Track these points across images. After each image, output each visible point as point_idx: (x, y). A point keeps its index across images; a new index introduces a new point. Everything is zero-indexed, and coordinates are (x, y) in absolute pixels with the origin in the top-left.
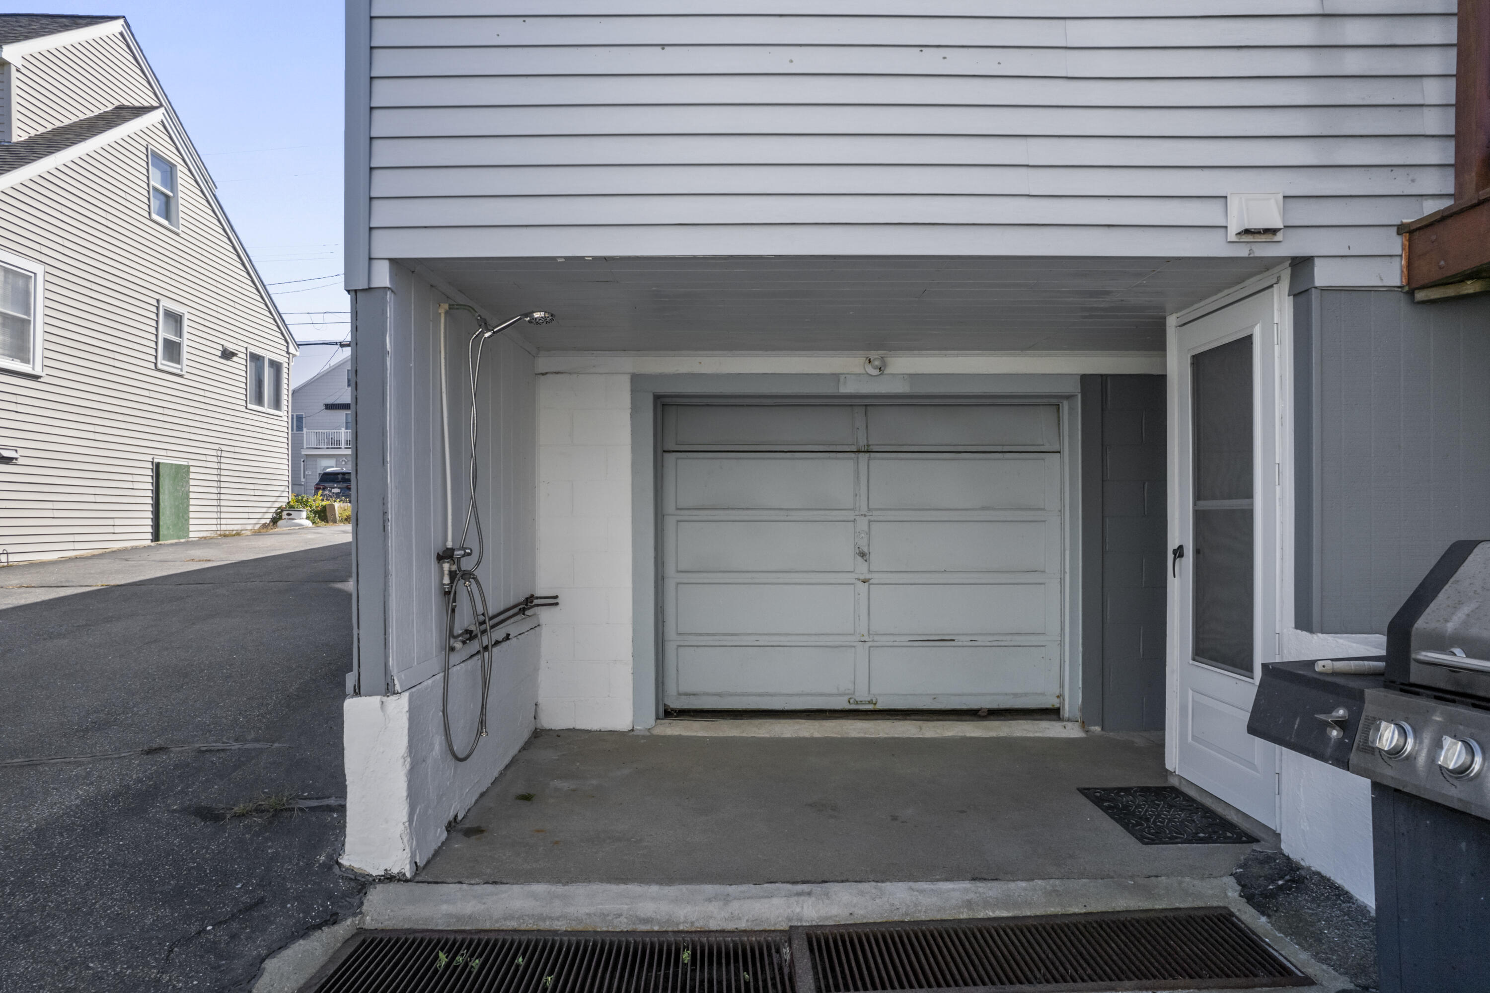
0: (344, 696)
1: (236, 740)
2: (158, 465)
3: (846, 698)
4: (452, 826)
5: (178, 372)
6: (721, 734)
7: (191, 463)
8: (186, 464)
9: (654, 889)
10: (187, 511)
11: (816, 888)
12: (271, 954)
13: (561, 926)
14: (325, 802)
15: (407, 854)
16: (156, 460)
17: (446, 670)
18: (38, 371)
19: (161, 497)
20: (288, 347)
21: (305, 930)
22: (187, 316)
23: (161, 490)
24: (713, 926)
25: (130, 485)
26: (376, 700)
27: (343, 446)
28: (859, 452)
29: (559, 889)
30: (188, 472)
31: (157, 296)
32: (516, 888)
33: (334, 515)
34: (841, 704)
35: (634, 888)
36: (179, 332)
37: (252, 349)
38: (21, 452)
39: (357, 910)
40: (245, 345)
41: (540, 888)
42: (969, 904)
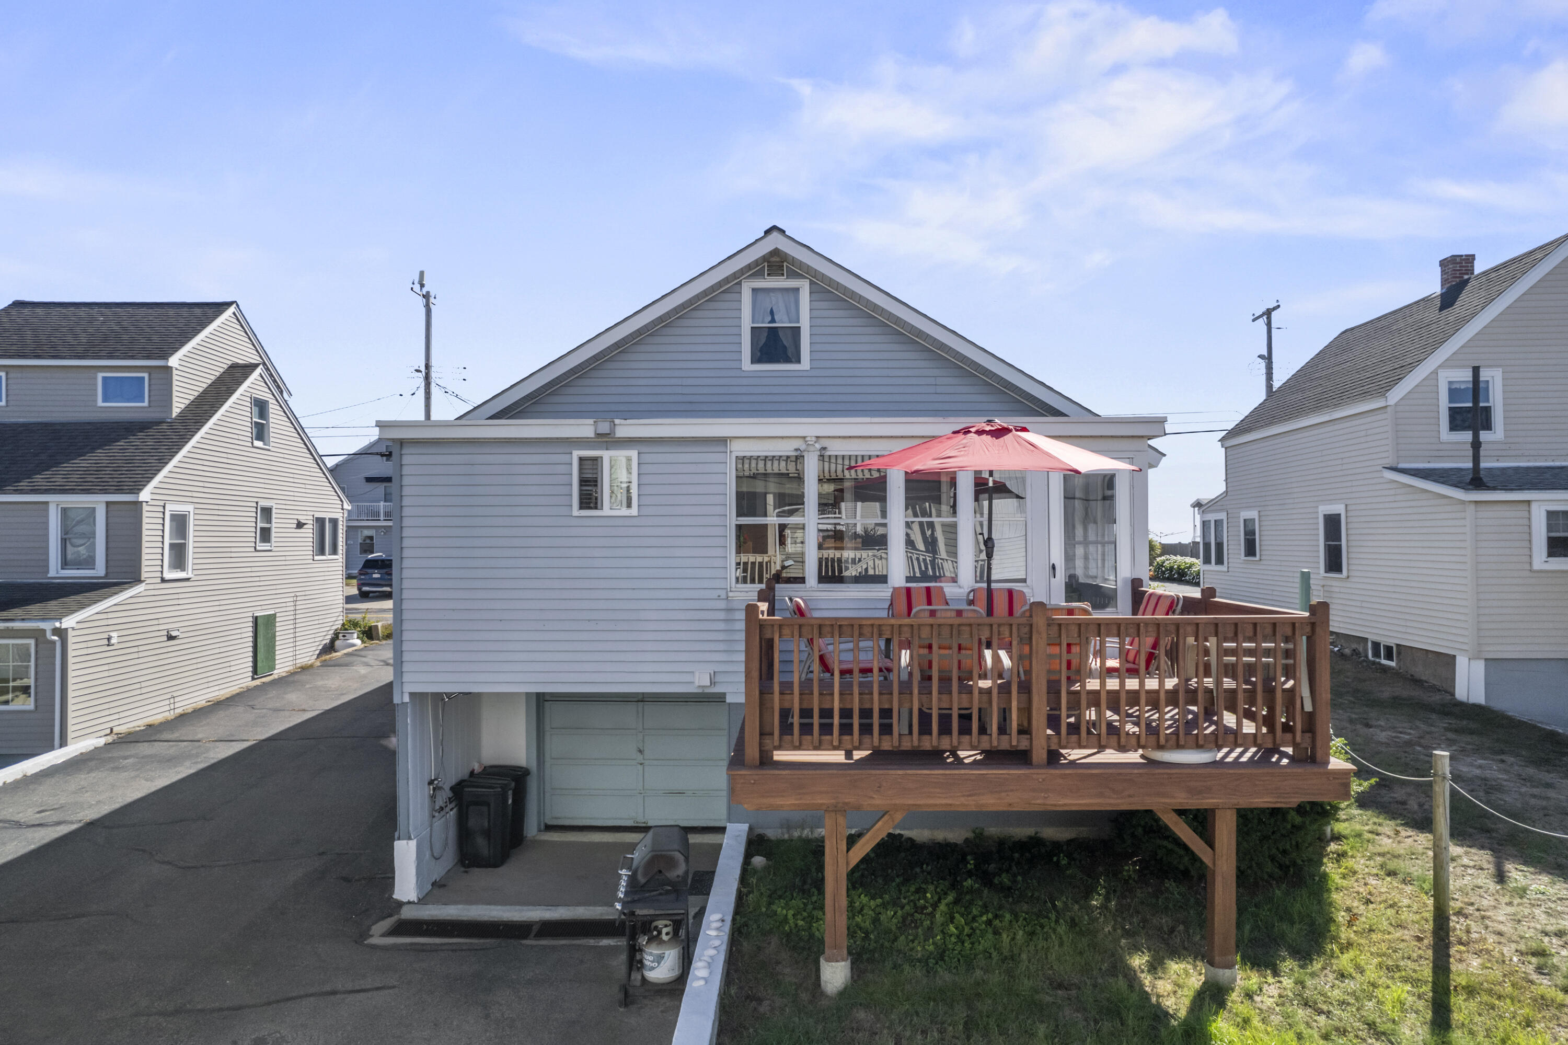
0: (394, 840)
1: (351, 849)
2: (256, 617)
3: (632, 821)
4: (433, 884)
5: (269, 548)
6: (567, 840)
7: (277, 610)
8: (273, 612)
9: (499, 907)
10: (274, 646)
11: (553, 908)
12: (373, 924)
13: (465, 919)
14: (387, 875)
15: (416, 894)
16: (255, 615)
17: (431, 826)
18: (190, 575)
19: (258, 640)
20: (342, 505)
21: (383, 918)
22: (275, 506)
23: (258, 635)
24: (515, 919)
25: (239, 636)
26: (405, 842)
27: (382, 518)
28: (638, 701)
29: (467, 907)
30: (275, 618)
31: (256, 500)
32: (453, 907)
33: (378, 633)
34: (629, 823)
35: (492, 907)
36: (269, 520)
37: (318, 515)
38: (182, 630)
39: (398, 912)
40: (312, 513)
41: (460, 906)
42: (602, 914)
